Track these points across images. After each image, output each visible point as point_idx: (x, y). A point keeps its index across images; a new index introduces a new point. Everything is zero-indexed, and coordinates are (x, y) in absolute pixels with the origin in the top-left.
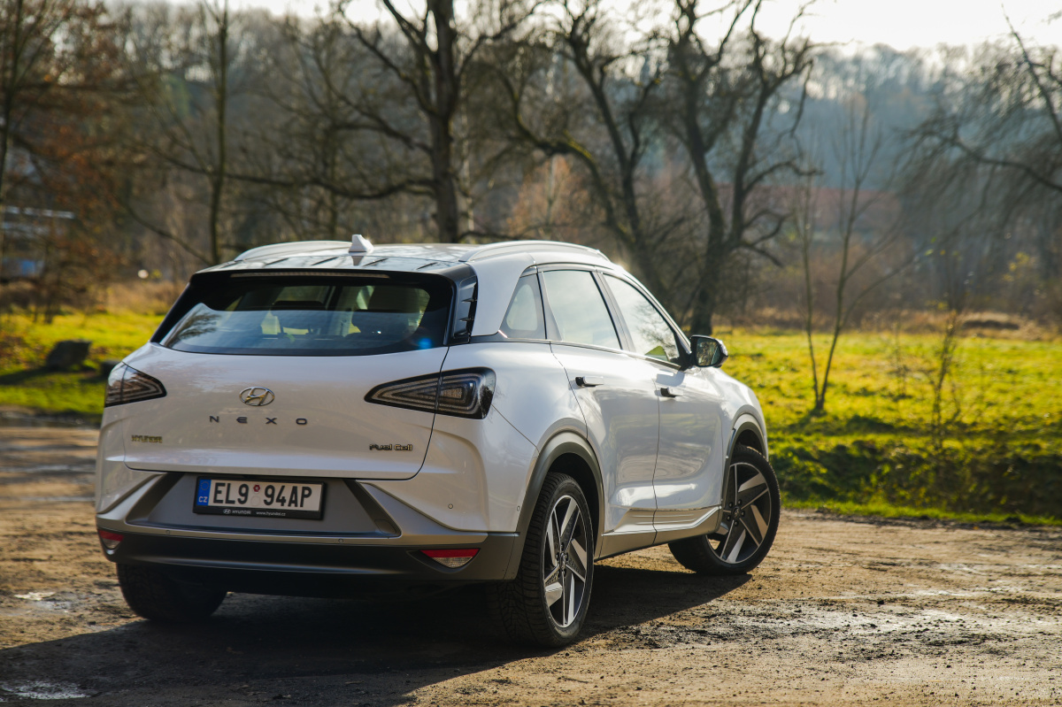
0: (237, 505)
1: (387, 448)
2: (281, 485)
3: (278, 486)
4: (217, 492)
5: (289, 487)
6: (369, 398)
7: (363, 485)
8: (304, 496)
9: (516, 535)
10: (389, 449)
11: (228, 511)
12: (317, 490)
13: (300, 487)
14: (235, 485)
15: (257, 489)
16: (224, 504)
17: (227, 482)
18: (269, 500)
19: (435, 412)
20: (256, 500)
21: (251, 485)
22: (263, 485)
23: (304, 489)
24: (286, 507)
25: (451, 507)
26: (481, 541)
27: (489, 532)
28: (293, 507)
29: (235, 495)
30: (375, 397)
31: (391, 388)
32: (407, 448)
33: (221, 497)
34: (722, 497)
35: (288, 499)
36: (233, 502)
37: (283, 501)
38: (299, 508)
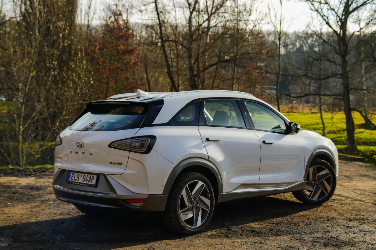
0: (76, 181)
1: (115, 164)
2: (87, 175)
3: (86, 175)
4: (72, 176)
5: (89, 176)
6: (109, 146)
7: (107, 177)
8: (92, 179)
9: (163, 195)
10: (116, 164)
11: (74, 183)
12: (95, 177)
13: (92, 176)
14: (77, 174)
15: (81, 176)
16: (73, 181)
17: (75, 173)
18: (84, 180)
19: (130, 151)
20: (81, 180)
21: (80, 174)
22: (83, 175)
23: (93, 177)
24: (87, 183)
25: (134, 185)
26: (146, 197)
27: (149, 194)
28: (89, 183)
29: (76, 178)
30: (112, 146)
31: (117, 142)
32: (121, 164)
33: (73, 178)
34: (305, 178)
35: (88, 180)
36: (75, 180)
37: (87, 180)
38: (90, 183)
